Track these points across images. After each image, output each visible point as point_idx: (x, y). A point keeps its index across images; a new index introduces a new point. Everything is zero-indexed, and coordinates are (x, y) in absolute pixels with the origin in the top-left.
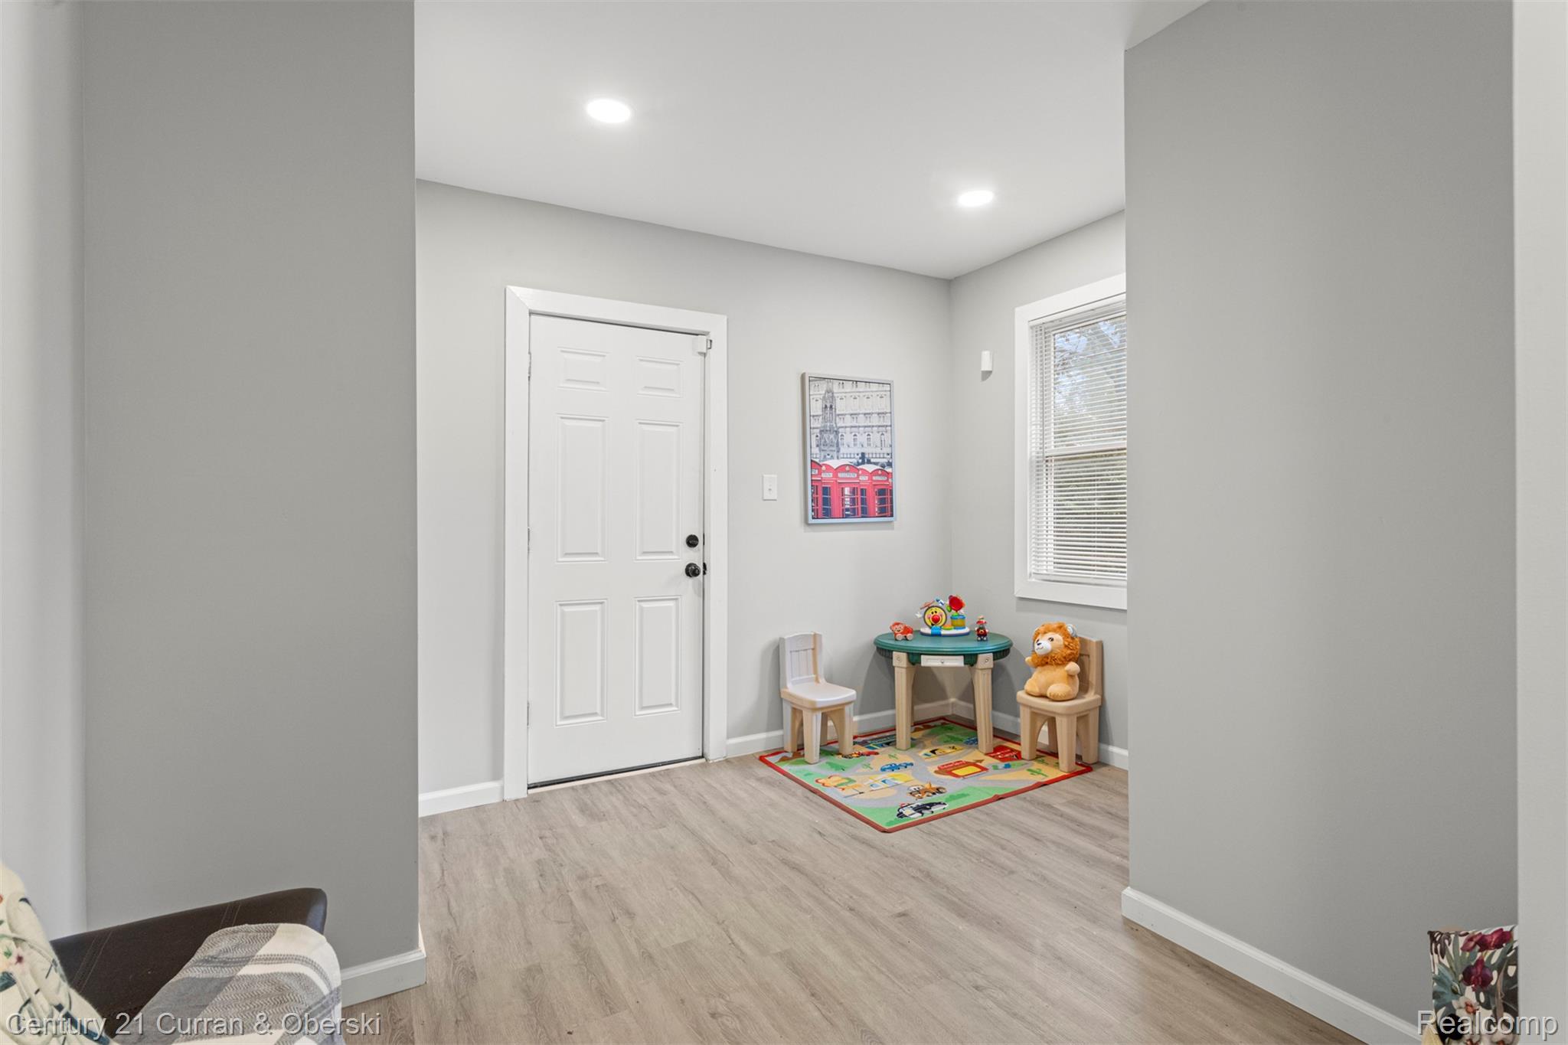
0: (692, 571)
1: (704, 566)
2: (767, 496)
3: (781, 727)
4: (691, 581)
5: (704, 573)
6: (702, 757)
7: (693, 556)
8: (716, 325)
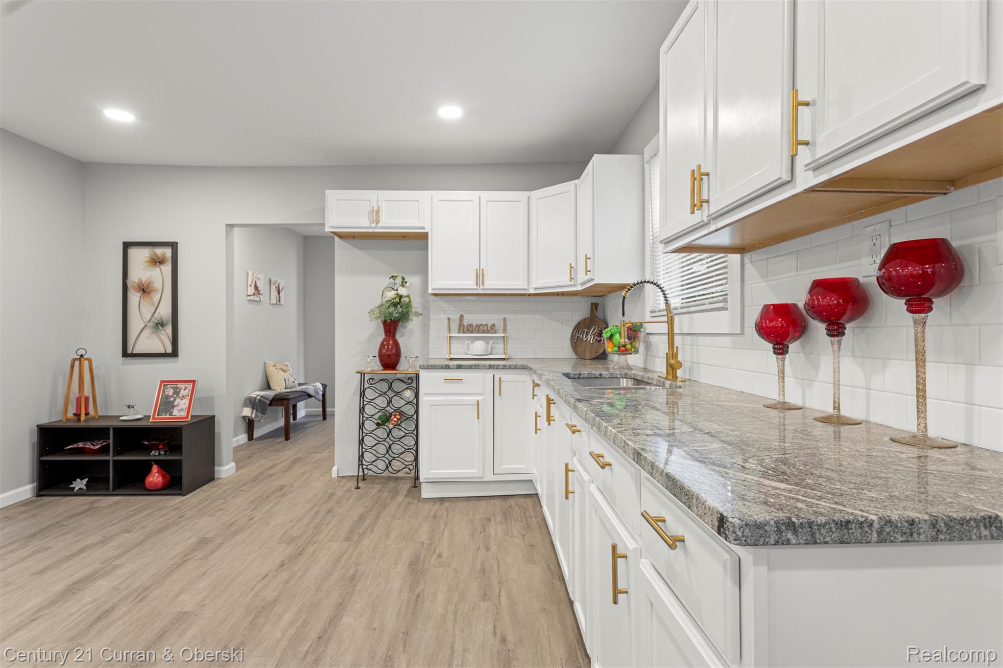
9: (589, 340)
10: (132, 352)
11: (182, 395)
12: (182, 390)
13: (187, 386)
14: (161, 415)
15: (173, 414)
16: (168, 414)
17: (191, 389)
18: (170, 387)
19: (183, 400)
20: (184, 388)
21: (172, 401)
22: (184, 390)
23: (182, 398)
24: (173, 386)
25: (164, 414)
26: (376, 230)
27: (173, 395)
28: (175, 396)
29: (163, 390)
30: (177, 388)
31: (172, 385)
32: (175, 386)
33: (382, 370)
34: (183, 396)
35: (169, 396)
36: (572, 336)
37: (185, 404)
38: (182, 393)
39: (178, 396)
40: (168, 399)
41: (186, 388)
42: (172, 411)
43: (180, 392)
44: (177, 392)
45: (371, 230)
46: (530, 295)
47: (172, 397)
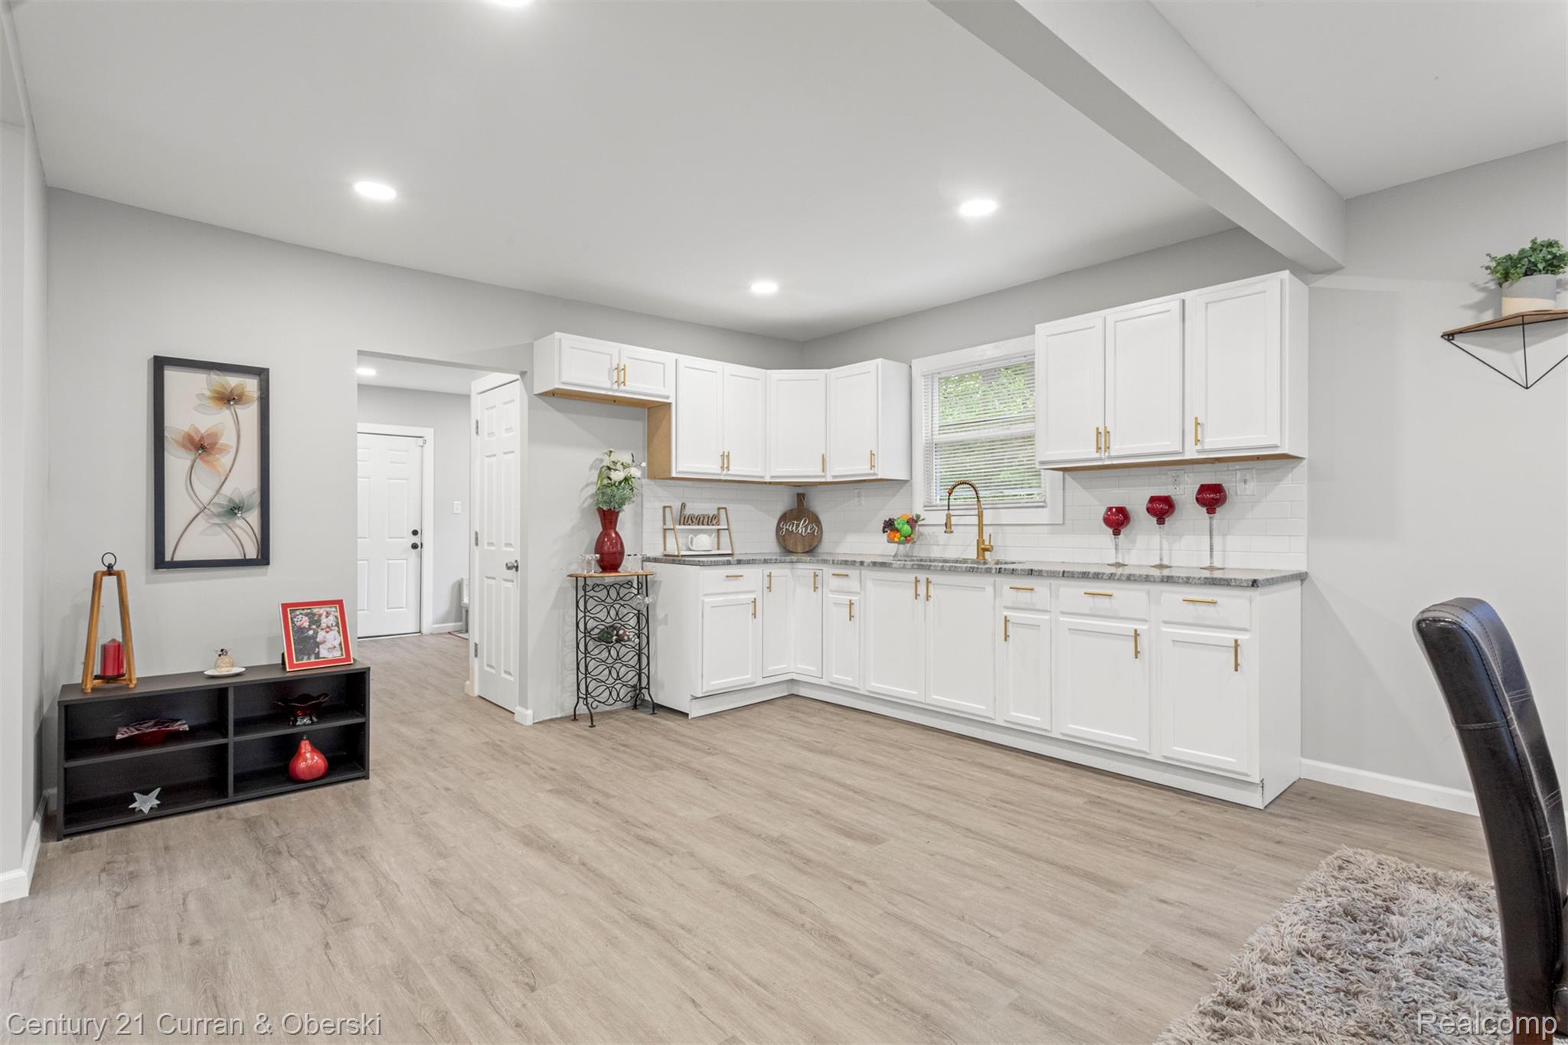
0: (415, 546)
1: (422, 544)
2: (455, 511)
3: (461, 621)
4: (414, 551)
5: (422, 547)
6: (420, 632)
7: (416, 540)
8: (429, 433)
9: (800, 532)
10: (172, 559)
11: (325, 625)
12: (323, 617)
13: (328, 609)
14: (302, 660)
15: (321, 656)
16: (313, 657)
17: (338, 614)
18: (301, 614)
19: (330, 633)
20: (325, 613)
21: (312, 636)
22: (327, 617)
23: (328, 630)
24: (306, 611)
25: (306, 657)
26: (617, 394)
27: (309, 626)
28: (314, 627)
29: (292, 619)
30: (314, 615)
31: (303, 609)
32: (309, 611)
33: (601, 572)
34: (328, 627)
35: (305, 628)
36: (778, 529)
37: (335, 639)
38: (324, 622)
39: (319, 626)
40: (303, 633)
41: (328, 614)
42: (318, 652)
43: (320, 620)
44: (315, 621)
45: (610, 393)
46: (766, 483)
47: (310, 628)
